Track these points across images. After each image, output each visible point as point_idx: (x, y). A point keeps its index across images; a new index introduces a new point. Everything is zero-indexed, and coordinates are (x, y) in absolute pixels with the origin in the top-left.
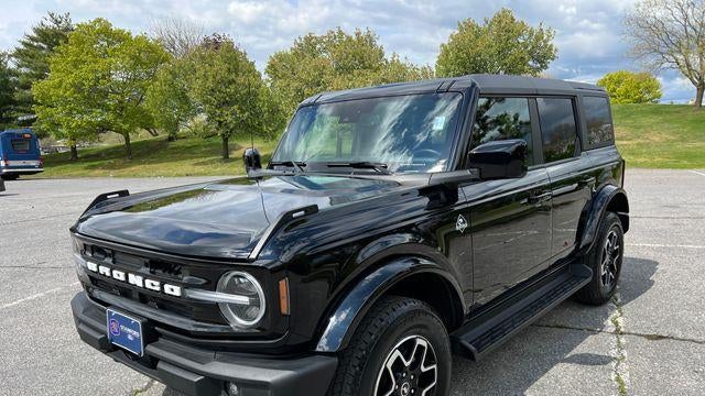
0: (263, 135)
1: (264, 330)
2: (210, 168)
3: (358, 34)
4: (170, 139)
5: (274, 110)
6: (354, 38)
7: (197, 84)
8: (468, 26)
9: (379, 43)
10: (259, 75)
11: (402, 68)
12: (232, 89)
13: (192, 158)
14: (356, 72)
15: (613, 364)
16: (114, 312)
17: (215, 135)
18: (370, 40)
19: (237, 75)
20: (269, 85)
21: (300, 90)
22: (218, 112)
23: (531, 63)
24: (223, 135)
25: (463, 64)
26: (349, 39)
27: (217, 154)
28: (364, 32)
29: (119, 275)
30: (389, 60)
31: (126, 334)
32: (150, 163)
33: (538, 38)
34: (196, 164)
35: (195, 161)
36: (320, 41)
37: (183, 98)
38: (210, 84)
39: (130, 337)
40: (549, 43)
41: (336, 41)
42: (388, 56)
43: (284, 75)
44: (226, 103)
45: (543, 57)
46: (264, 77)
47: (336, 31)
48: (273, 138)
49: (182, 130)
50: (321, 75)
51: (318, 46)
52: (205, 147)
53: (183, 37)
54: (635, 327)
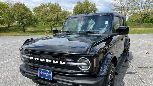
0: (33, 26)
1: (90, 71)
2: (20, 34)
3: (55, 4)
4: (9, 27)
5: (36, 20)
6: (54, 4)
7: (16, 14)
8: (79, 3)
9: (60, 6)
10: (32, 12)
11: (65, 12)
12: (25, 15)
13: (15, 32)
14: (55, 12)
15: (136, 73)
16: (41, 69)
17: (21, 26)
18: (58, 5)
19: (26, 12)
20: (34, 14)
21: (42, 16)
22: (22, 20)
23: (92, 12)
24: (23, 26)
25: (79, 11)
26: (53, 5)
27: (21, 31)
28: (57, 3)
29: (42, 60)
30: (62, 10)
31: (45, 75)
32: (4, 33)
33: (94, 6)
34: (17, 33)
35: (16, 32)
36: (46, 4)
37: (12, 17)
38: (20, 14)
39: (47, 75)
40: (96, 8)
41: (50, 5)
42: (62, 9)
43: (38, 12)
44: (24, 18)
45: (95, 10)
46: (33, 13)
47: (50, 2)
48: (36, 27)
49: (12, 25)
50: (47, 12)
51: (46, 6)
52: (18, 29)
53: (11, 2)
54: (135, 66)
